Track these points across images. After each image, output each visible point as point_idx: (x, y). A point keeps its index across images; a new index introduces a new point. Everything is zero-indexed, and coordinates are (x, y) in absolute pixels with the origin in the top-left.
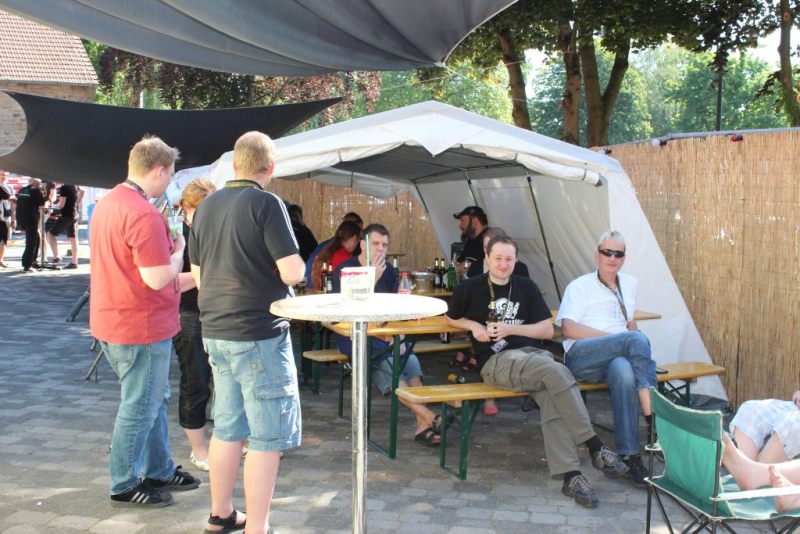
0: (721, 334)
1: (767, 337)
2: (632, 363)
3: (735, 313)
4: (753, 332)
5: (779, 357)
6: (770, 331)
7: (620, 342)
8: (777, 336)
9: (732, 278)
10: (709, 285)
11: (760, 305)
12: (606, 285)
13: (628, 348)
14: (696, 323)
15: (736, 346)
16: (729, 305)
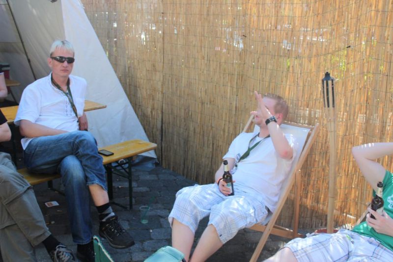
0: (149, 110)
1: (183, 114)
2: (81, 162)
3: (159, 96)
4: (172, 109)
5: (192, 129)
6: (185, 110)
7: (70, 143)
8: (190, 114)
9: (156, 71)
10: (138, 76)
11: (177, 90)
12: (59, 87)
13: (78, 148)
14: (131, 103)
15: (160, 120)
16: (154, 90)
